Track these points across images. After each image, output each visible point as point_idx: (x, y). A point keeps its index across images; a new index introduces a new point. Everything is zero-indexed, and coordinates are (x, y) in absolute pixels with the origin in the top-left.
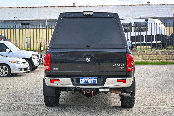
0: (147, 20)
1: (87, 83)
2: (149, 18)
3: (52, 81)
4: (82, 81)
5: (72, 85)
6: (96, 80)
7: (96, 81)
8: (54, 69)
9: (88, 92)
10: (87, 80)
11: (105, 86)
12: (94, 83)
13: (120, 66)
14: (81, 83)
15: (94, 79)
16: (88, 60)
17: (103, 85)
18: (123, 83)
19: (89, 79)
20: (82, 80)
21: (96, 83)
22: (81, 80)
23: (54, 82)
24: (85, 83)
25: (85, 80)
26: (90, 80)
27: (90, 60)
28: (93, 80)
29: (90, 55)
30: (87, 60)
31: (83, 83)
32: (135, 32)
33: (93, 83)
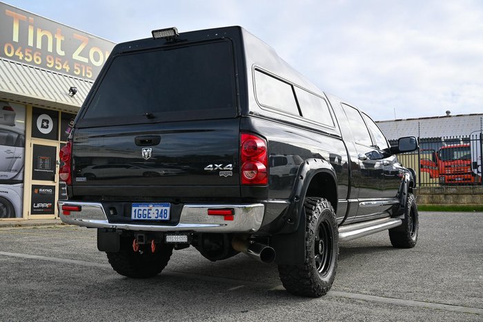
1: (146, 218)
3: (66, 211)
4: (135, 211)
6: (168, 209)
7: (166, 213)
8: (78, 179)
10: (147, 208)
11: (179, 226)
12: (163, 218)
13: (221, 168)
14: (133, 217)
15: (164, 208)
16: (146, 153)
17: (175, 224)
18: (225, 219)
19: (151, 206)
20: (137, 208)
21: (168, 218)
22: (133, 209)
24: (142, 218)
25: (142, 208)
26: (154, 209)
27: (150, 156)
28: (160, 209)
29: (151, 142)
30: (143, 155)
31: (137, 218)
33: (160, 218)
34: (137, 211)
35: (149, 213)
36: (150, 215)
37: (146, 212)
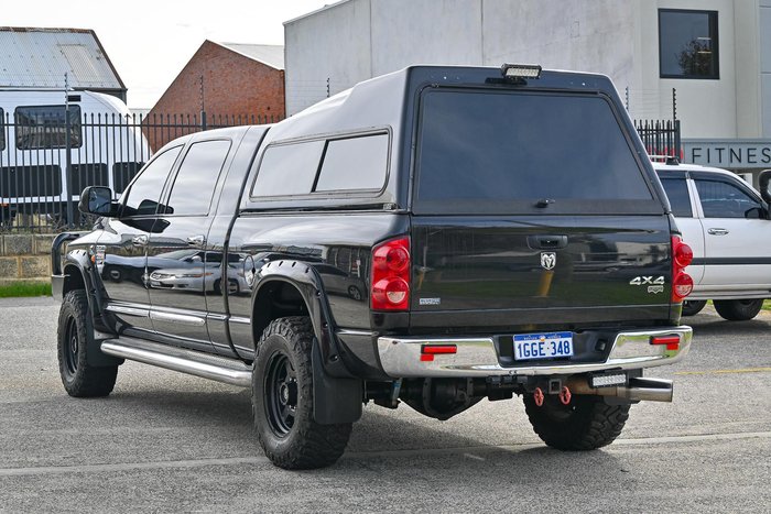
0: (78, 98)
1: (538, 356)
2: (82, 90)
3: (428, 354)
4: (520, 347)
5: (499, 366)
6: (570, 340)
7: (568, 347)
8: (424, 301)
9: (553, 393)
10: (537, 341)
11: (611, 362)
12: (564, 354)
13: (650, 282)
14: (518, 357)
15: (563, 340)
16: (547, 260)
17: (603, 359)
18: (668, 348)
19: (543, 338)
20: (523, 343)
21: (571, 353)
22: (516, 343)
23: (436, 357)
24: (531, 357)
25: (530, 342)
26: (548, 342)
27: (554, 263)
28: (557, 341)
29: (555, 243)
30: (543, 264)
31: (524, 357)
32: (20, 152)
33: (558, 355)
34: (522, 347)
35: (541, 349)
36: (543, 352)
37: (536, 348)
